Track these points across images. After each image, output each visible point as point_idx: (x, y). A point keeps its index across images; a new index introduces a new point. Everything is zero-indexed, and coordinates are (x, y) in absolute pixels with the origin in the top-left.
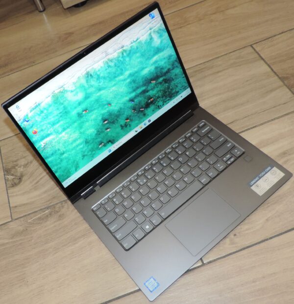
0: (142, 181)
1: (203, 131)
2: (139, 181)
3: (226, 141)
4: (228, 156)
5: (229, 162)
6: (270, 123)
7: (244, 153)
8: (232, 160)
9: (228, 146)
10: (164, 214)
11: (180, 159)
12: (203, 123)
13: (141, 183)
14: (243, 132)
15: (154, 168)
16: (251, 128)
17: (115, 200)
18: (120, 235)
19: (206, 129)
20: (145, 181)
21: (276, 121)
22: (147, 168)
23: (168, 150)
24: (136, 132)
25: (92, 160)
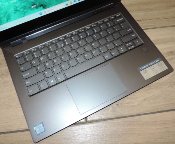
0: (60, 45)
1: (117, 21)
2: (58, 44)
3: (132, 32)
4: (130, 43)
5: (130, 48)
6: (166, 28)
7: (142, 44)
8: (133, 47)
9: (133, 36)
10: (68, 75)
11: (95, 36)
12: (119, 15)
13: (59, 46)
14: (146, 29)
15: (73, 38)
16: (153, 28)
17: (35, 54)
18: (29, 82)
19: (120, 20)
20: (62, 45)
21: (172, 28)
22: (67, 36)
23: (88, 27)
24: (66, 5)
25: (23, 17)
